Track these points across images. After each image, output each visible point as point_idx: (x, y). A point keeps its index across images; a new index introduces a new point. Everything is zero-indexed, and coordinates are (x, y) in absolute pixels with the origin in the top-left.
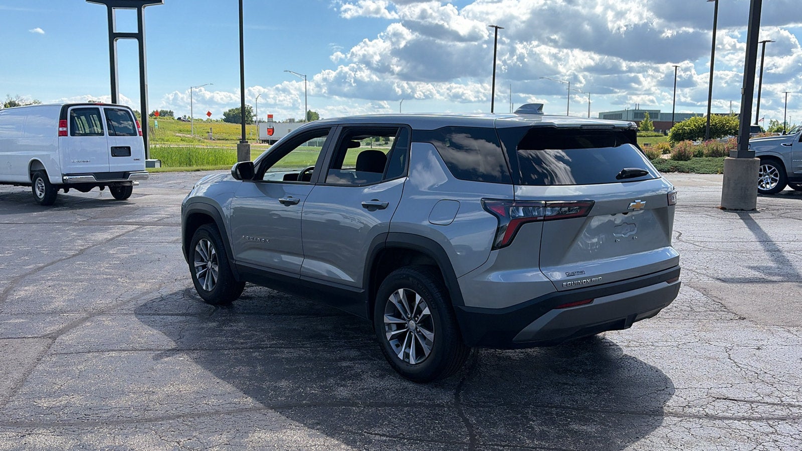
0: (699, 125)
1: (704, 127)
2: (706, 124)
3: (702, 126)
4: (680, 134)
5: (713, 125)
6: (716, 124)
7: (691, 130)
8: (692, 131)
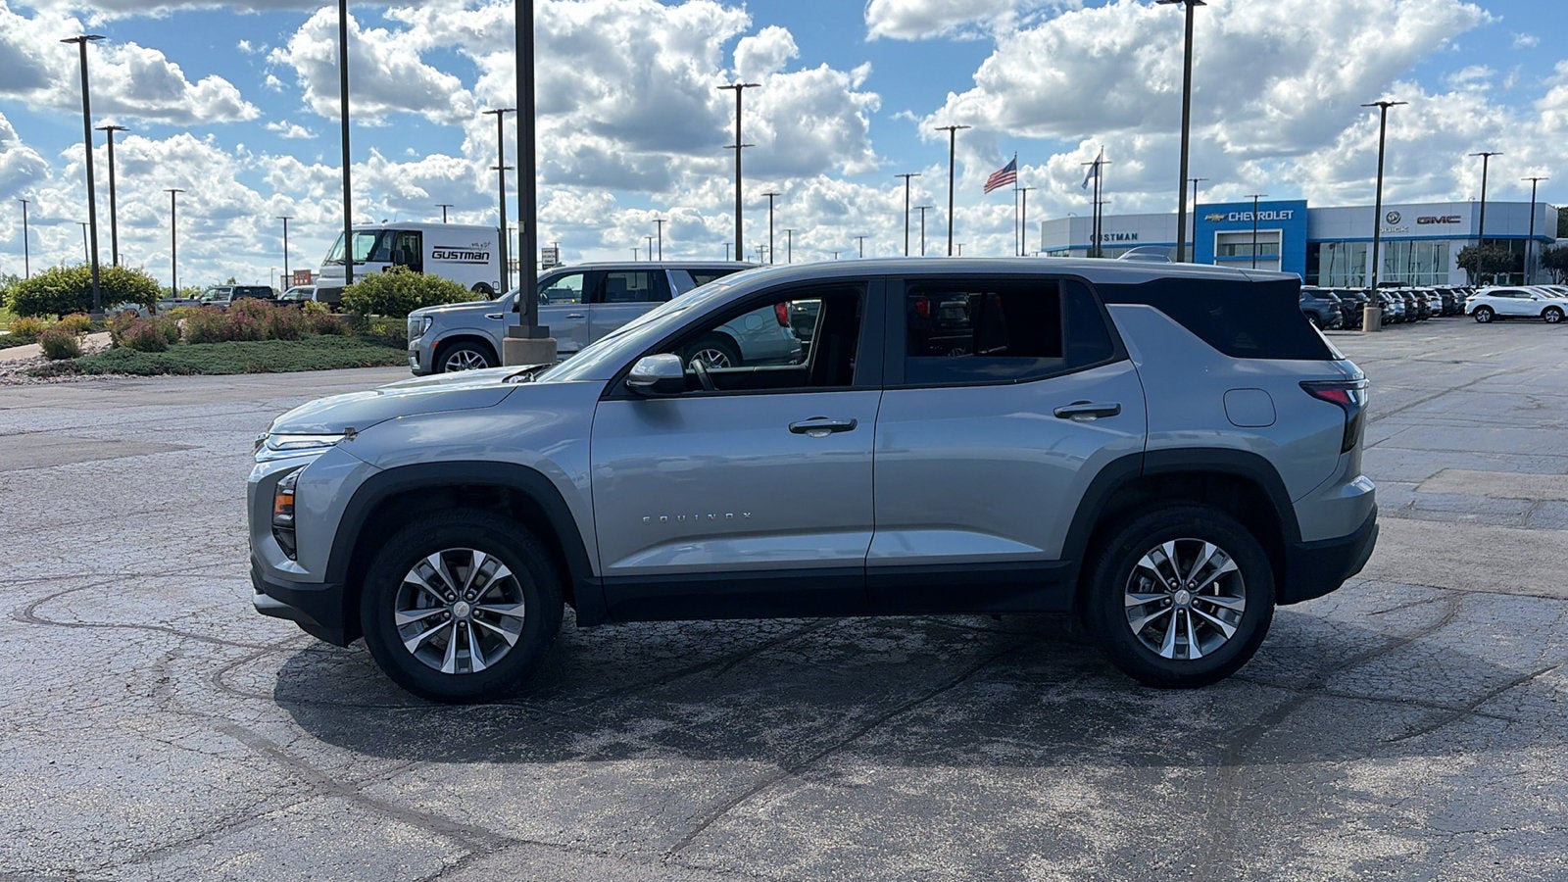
0: (75, 282)
1: (88, 286)
2: (91, 281)
3: (83, 285)
4: (35, 302)
5: (104, 284)
6: (110, 281)
7: (59, 292)
8: (63, 294)
